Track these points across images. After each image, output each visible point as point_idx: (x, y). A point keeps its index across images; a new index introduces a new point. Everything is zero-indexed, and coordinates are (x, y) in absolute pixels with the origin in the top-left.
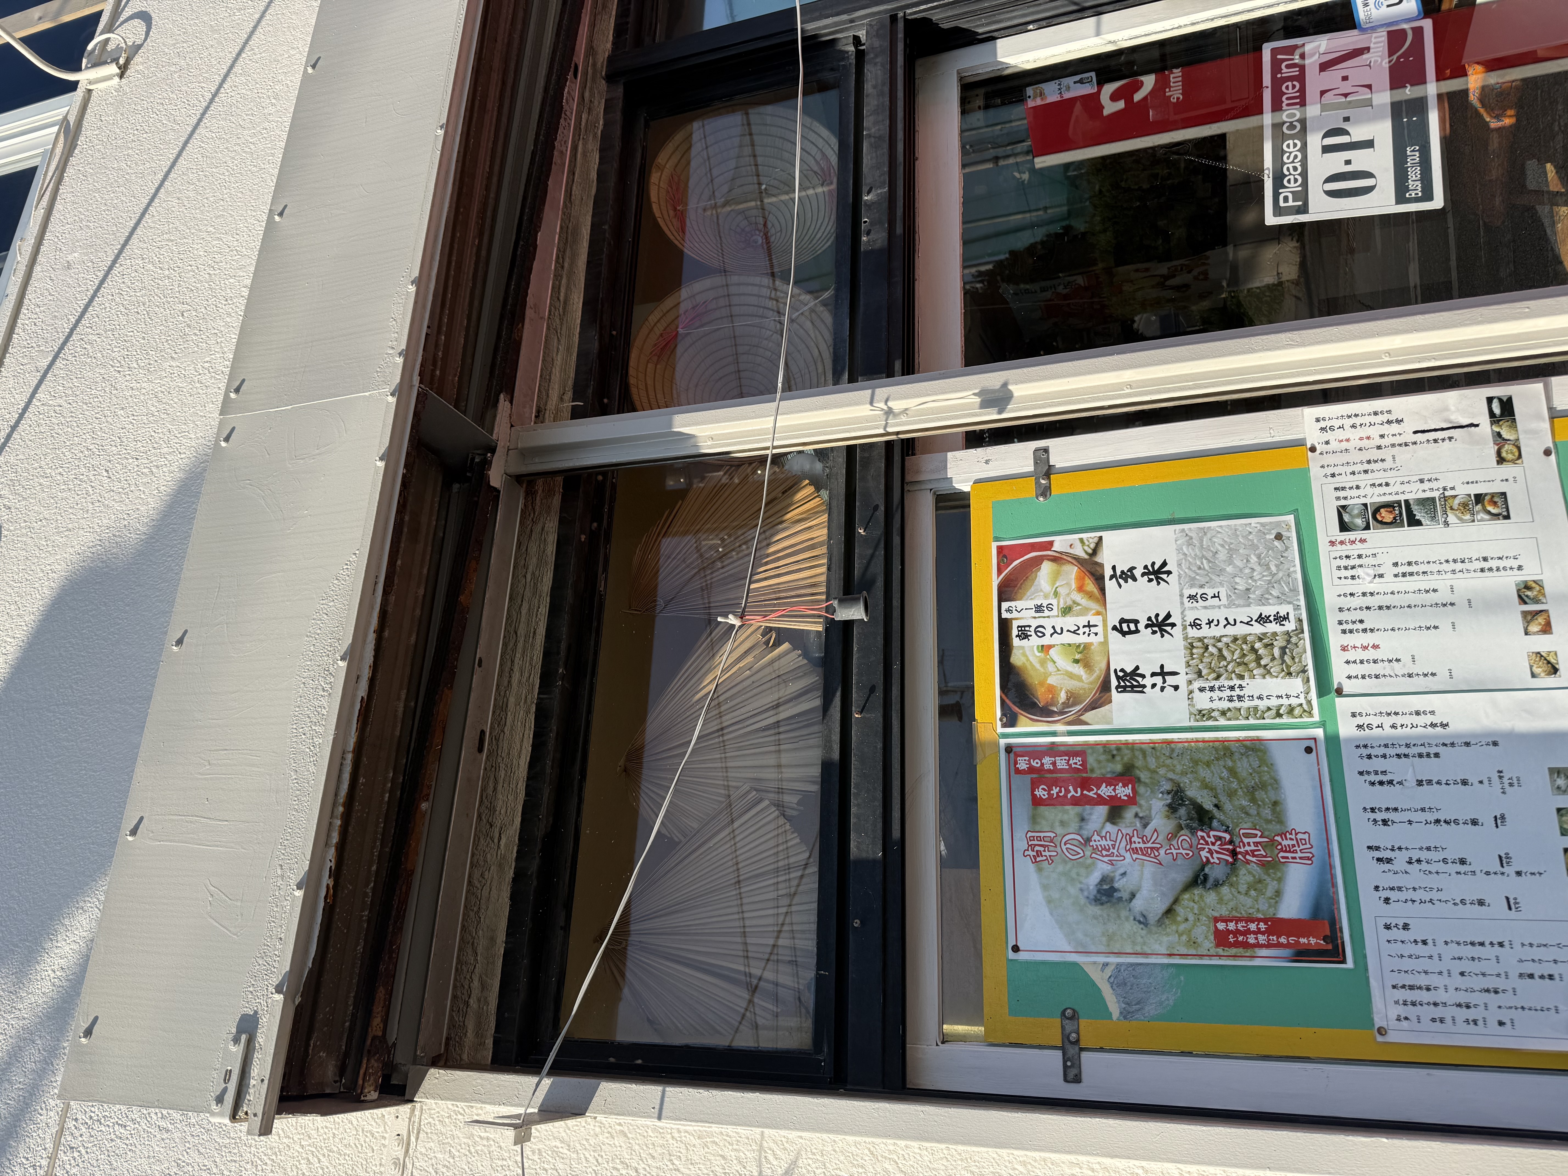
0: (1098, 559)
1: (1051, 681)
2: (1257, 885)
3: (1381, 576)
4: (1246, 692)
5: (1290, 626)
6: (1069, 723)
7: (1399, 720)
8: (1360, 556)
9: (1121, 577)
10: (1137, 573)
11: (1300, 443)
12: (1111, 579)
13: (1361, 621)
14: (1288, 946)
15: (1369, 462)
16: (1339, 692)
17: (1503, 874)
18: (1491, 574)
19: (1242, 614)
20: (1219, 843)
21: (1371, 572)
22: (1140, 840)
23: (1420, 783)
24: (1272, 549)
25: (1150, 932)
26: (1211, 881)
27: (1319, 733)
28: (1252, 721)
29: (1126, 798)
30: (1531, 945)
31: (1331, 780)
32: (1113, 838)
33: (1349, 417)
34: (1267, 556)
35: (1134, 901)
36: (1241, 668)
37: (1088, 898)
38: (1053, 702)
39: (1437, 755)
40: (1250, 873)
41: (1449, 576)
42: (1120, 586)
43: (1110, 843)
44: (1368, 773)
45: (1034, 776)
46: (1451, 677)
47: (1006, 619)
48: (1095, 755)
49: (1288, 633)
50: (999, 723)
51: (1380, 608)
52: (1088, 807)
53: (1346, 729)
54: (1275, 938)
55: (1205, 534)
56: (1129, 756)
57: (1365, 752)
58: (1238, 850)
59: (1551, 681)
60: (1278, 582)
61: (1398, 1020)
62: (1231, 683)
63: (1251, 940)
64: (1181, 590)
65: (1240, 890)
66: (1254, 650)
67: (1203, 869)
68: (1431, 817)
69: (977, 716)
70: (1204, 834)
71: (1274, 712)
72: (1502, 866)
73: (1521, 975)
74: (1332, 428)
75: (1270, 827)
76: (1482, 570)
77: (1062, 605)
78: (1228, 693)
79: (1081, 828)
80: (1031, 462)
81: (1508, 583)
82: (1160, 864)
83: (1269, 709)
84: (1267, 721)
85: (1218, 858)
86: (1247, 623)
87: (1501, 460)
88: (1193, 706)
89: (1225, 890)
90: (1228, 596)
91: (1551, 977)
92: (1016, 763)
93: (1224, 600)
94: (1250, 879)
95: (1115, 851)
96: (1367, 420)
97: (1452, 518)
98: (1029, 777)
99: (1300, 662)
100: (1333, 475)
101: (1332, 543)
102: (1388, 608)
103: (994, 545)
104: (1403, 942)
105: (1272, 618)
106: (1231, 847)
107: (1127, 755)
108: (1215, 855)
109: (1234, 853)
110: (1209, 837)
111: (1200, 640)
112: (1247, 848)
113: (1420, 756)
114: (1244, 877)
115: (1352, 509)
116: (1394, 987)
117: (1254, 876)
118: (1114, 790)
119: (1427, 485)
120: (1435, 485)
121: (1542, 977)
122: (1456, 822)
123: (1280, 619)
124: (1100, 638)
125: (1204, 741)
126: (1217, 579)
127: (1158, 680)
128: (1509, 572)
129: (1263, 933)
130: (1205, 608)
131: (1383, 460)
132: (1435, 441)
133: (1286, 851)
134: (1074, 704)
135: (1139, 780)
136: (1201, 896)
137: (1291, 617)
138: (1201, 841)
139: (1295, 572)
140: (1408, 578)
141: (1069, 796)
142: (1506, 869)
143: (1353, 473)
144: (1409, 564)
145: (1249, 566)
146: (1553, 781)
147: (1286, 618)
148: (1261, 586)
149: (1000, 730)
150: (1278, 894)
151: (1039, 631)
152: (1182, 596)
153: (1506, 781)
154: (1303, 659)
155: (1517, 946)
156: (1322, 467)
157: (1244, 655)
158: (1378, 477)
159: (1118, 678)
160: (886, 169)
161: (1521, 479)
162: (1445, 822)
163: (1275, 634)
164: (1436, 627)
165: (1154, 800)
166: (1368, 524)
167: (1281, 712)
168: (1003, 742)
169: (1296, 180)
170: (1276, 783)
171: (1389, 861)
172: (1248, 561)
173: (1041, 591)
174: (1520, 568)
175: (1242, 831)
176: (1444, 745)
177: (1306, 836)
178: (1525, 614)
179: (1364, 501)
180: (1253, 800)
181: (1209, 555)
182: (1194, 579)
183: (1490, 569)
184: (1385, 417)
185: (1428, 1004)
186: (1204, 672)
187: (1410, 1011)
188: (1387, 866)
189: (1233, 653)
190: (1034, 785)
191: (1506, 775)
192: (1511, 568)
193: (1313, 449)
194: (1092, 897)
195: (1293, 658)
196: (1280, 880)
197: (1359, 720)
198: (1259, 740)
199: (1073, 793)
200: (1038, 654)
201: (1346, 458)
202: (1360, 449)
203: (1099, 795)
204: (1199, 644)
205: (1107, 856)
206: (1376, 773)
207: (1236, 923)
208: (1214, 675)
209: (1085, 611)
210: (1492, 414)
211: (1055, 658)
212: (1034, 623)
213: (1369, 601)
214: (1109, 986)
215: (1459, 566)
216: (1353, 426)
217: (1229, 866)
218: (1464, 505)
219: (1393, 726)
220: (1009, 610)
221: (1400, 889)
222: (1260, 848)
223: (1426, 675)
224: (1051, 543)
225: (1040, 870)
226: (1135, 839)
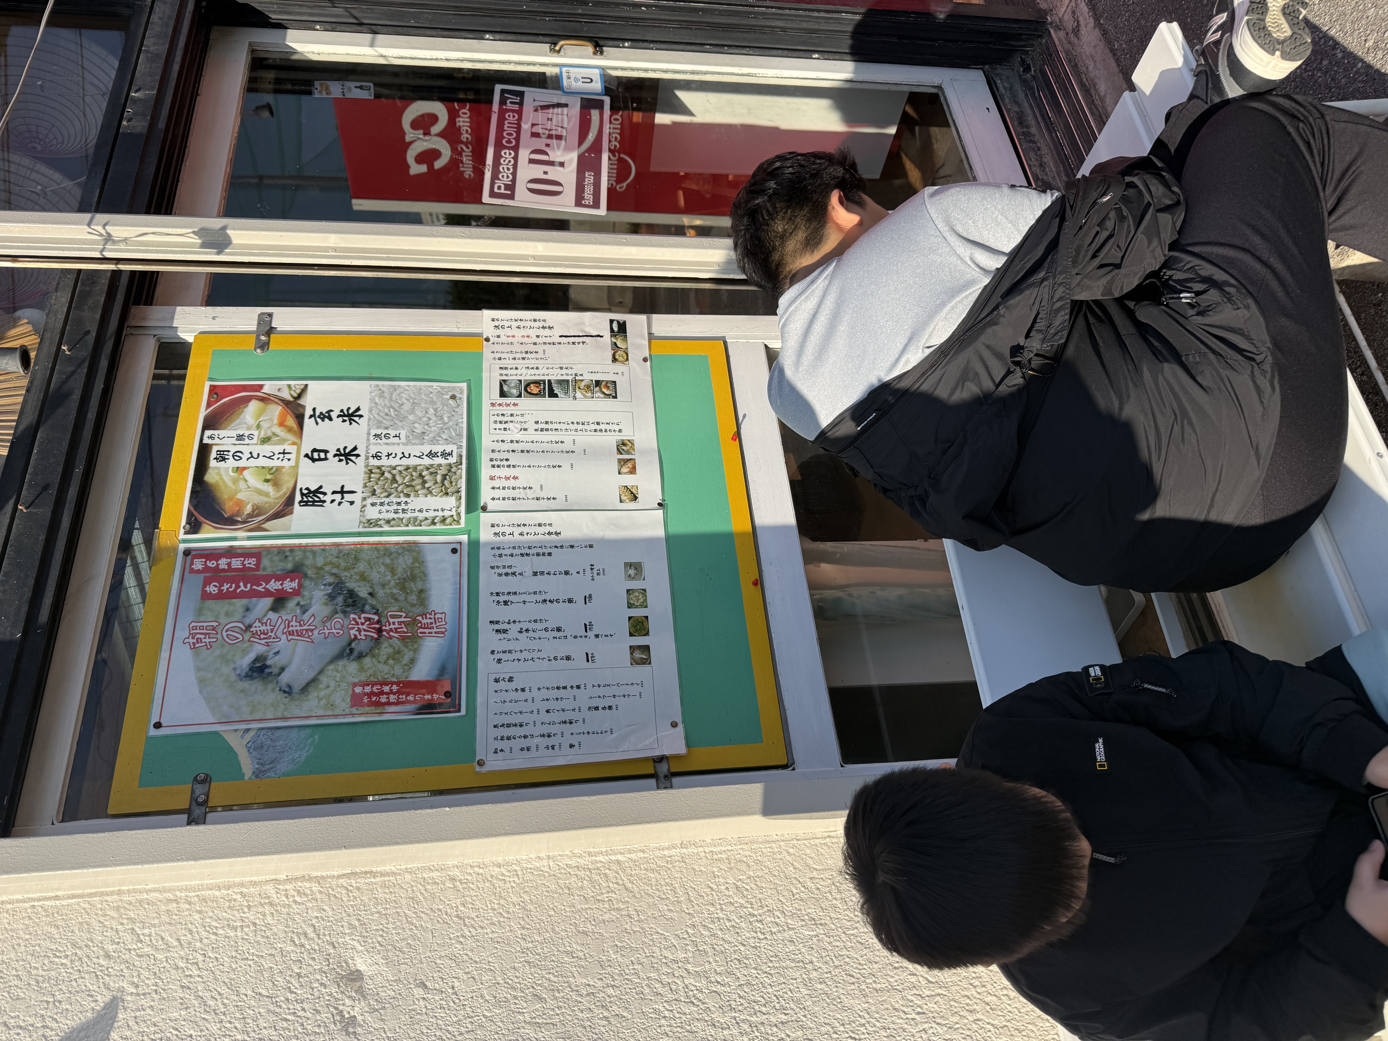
0: (301, 402)
1: (240, 496)
2: (396, 655)
3: (525, 430)
4: (410, 506)
5: (452, 460)
6: (250, 530)
7: (525, 530)
8: (512, 415)
9: (319, 417)
10: (334, 415)
11: (480, 335)
12: (311, 417)
13: (507, 460)
14: (415, 702)
15: (527, 352)
16: (484, 509)
17: (586, 637)
18: (601, 434)
19: (416, 450)
20: (368, 623)
21: (519, 426)
22: (298, 624)
23: (535, 574)
24: (447, 405)
25: (292, 699)
26: (355, 653)
27: (464, 538)
28: (411, 528)
29: (291, 591)
30: (599, 686)
31: (469, 573)
32: (273, 624)
33: (516, 320)
34: (442, 410)
35: (282, 675)
36: (409, 489)
37: (239, 675)
38: (238, 513)
39: (550, 554)
40: (391, 646)
41: (573, 433)
42: (317, 423)
43: (269, 628)
44: (498, 567)
45: (208, 575)
46: (566, 500)
47: (207, 445)
48: (269, 556)
49: (450, 465)
50: (182, 531)
51: (522, 451)
52: (254, 599)
53: (485, 535)
54: (404, 697)
55: (395, 390)
56: (300, 557)
57: (497, 552)
58: (384, 628)
59: (632, 505)
60: (448, 429)
61: (496, 752)
62: (399, 500)
63: (383, 699)
64: (369, 430)
65: (380, 659)
66: (421, 476)
67: (350, 644)
68: (540, 598)
69: (161, 525)
70: (356, 617)
71: (430, 521)
72: (586, 631)
73: (590, 708)
74: (503, 327)
75: (414, 609)
76: (595, 431)
77: (262, 435)
78: (395, 507)
79: (244, 617)
80: (256, 322)
81: (611, 440)
82: (312, 642)
83: (426, 519)
84: (423, 528)
85: (365, 635)
86: (419, 457)
87: (615, 360)
88: (364, 516)
89: (367, 661)
90: (407, 437)
91: (610, 708)
92: (192, 563)
93: (403, 438)
94: (390, 650)
95: (273, 635)
96: (528, 324)
97: (579, 395)
98: (203, 575)
99: (456, 485)
100: (500, 359)
101: (493, 405)
102: (528, 452)
103: (207, 385)
104: (506, 691)
105: (439, 454)
106: (378, 626)
107: (298, 556)
108: (363, 633)
109: (379, 631)
110: (360, 618)
111: (379, 468)
112: (392, 626)
113: (538, 555)
114: (385, 649)
115: (510, 383)
116: (495, 726)
117: (394, 649)
118: (282, 584)
119: (564, 371)
120: (570, 372)
121: (604, 708)
122: (558, 601)
123: (445, 455)
124: (292, 463)
125: (368, 544)
126: (400, 424)
127: (338, 497)
128: (613, 433)
129: (394, 694)
130: (387, 444)
131: (536, 352)
132: (574, 343)
133: (424, 628)
134: (258, 515)
135: (306, 576)
136: (345, 666)
137: (454, 454)
138: (353, 622)
139: (462, 422)
140: (545, 432)
141: (238, 591)
142: (589, 633)
143: (514, 359)
144: (547, 423)
145: (427, 416)
146: (626, 571)
147: (450, 454)
148: (435, 431)
149: (182, 536)
150: (412, 661)
151: (237, 456)
152: (369, 434)
153: (595, 572)
154: (459, 483)
155: (589, 686)
156: (493, 352)
157: (413, 480)
158: (532, 363)
159: (302, 494)
160: (158, 78)
161: (626, 373)
162: (550, 601)
163: (440, 465)
164: (559, 466)
165: (316, 591)
166: (521, 393)
167: (436, 521)
168: (182, 546)
169: (508, 177)
170: (424, 575)
171: (505, 631)
172: (426, 412)
173: (245, 423)
174: (620, 431)
175: (389, 613)
176: (556, 547)
177: (443, 616)
178: (620, 461)
179: (519, 378)
180: (403, 589)
181: (396, 406)
182: (381, 422)
183: (601, 430)
184: (541, 324)
185: (520, 737)
186: (378, 491)
187: (505, 745)
188: (502, 636)
189: (404, 478)
190: (207, 582)
191: (596, 567)
192: (614, 431)
193: (487, 340)
194: (243, 674)
195: (451, 483)
196: (415, 651)
197: (496, 530)
198: (415, 543)
199: (242, 588)
200: (232, 474)
201: (510, 348)
202: (522, 344)
203: (267, 590)
204: (378, 471)
205: (264, 638)
206: (504, 567)
207: (372, 687)
208: (386, 494)
209: (283, 441)
210: (612, 330)
211: (248, 478)
212: (233, 449)
213: (515, 446)
214: (246, 750)
215: (580, 427)
216: (518, 327)
217: (374, 641)
218: (588, 387)
219: (521, 534)
220: (211, 437)
221: (510, 652)
222: (403, 626)
223: (549, 499)
224: (261, 387)
225: (197, 655)
226: (294, 623)
